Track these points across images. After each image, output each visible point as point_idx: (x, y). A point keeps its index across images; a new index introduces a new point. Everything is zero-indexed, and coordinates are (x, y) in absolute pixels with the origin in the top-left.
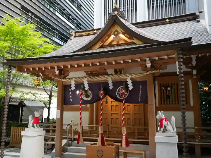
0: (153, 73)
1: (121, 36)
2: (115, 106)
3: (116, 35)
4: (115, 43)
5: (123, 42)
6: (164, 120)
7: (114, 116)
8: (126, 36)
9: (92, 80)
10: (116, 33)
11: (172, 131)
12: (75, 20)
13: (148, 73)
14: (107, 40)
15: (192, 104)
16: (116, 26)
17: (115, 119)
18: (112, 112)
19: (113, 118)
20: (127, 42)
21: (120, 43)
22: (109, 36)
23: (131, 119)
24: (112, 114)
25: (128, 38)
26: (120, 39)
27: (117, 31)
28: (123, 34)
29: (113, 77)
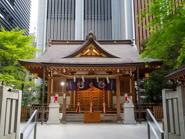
0: (119, 75)
1: (94, 51)
2: (88, 93)
3: (91, 50)
4: (89, 54)
5: (95, 54)
6: (128, 98)
7: (88, 99)
8: (97, 52)
9: (86, 77)
10: (91, 49)
11: (131, 102)
12: (8, 14)
13: (117, 75)
14: (85, 52)
15: (131, 93)
16: (91, 44)
17: (88, 101)
18: (86, 97)
19: (87, 100)
20: (97, 54)
21: (92, 55)
22: (87, 50)
23: (98, 101)
24: (86, 98)
25: (98, 53)
26: (93, 52)
27: (91, 47)
28: (96, 50)
29: (99, 76)
